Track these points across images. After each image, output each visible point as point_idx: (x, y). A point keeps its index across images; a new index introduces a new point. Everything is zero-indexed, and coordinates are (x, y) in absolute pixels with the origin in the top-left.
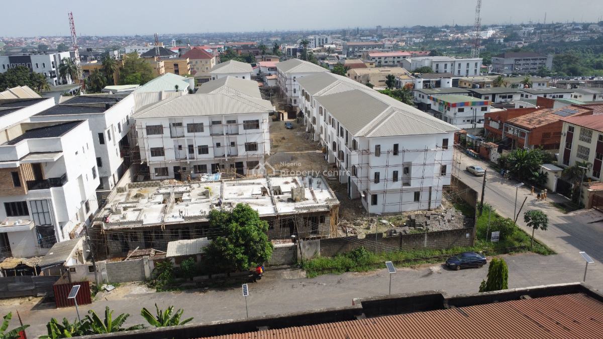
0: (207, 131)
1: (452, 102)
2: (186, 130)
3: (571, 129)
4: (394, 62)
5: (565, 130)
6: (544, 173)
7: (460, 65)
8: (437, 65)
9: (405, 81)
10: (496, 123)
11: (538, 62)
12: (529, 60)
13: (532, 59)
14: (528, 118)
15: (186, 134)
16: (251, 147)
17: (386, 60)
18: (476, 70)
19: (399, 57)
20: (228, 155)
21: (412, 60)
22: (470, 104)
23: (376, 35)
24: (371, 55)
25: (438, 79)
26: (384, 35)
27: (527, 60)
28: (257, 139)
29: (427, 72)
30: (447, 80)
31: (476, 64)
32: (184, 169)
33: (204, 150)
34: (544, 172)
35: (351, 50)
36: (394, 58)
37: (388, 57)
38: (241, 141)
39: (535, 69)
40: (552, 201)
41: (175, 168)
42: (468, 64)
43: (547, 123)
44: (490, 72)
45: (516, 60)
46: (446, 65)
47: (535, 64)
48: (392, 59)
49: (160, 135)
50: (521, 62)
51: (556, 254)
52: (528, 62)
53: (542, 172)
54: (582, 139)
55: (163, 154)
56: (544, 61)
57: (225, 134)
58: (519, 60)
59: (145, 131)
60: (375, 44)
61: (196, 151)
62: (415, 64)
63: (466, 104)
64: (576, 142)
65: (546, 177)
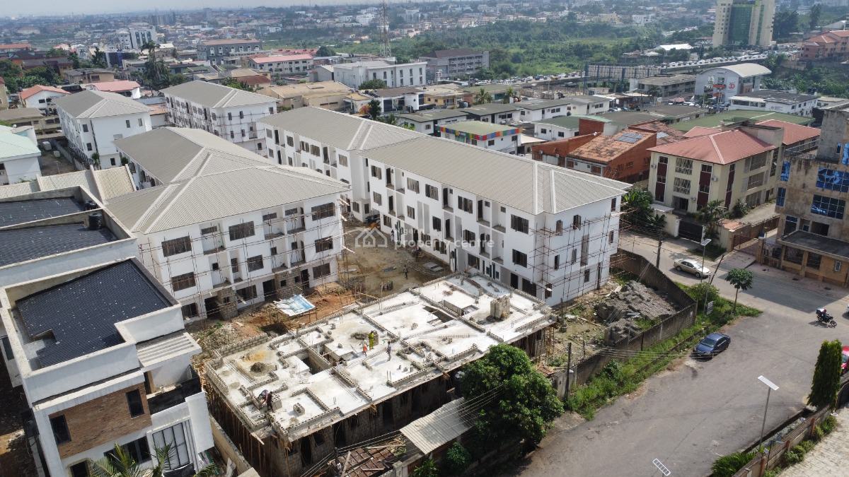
0: (260, 233)
1: (481, 134)
2: (227, 237)
3: (664, 160)
4: (291, 69)
5: (655, 161)
6: (660, 217)
7: (401, 72)
8: (375, 75)
9: (361, 102)
10: (553, 157)
11: (474, 61)
12: (465, 58)
13: (468, 58)
14: (591, 148)
15: (228, 243)
16: (323, 245)
17: (280, 67)
18: (421, 78)
19: (297, 62)
20: (293, 265)
21: (334, 68)
22: (501, 134)
23: (206, 23)
24: (258, 60)
25: (401, 97)
26: (220, 23)
27: (462, 59)
28: (332, 231)
29: (381, 88)
30: (413, 97)
31: (421, 70)
32: (227, 300)
33: (256, 263)
34: (660, 215)
35: (212, 52)
36: (291, 63)
37: (283, 62)
38: (309, 238)
39: (472, 69)
40: (687, 249)
41: (207, 301)
42: (411, 70)
43: (620, 154)
44: (439, 80)
45: (450, 60)
46: (385, 73)
47: (471, 64)
48: (287, 66)
49: (188, 254)
50: (456, 62)
51: (762, 312)
52: (464, 61)
53: (657, 215)
54: (679, 171)
55: (193, 284)
56: (480, 60)
57: (286, 233)
58: (454, 59)
59: (161, 252)
60: (246, 42)
61: (244, 268)
62: (341, 73)
63: (496, 135)
64: (672, 174)
65: (663, 220)
